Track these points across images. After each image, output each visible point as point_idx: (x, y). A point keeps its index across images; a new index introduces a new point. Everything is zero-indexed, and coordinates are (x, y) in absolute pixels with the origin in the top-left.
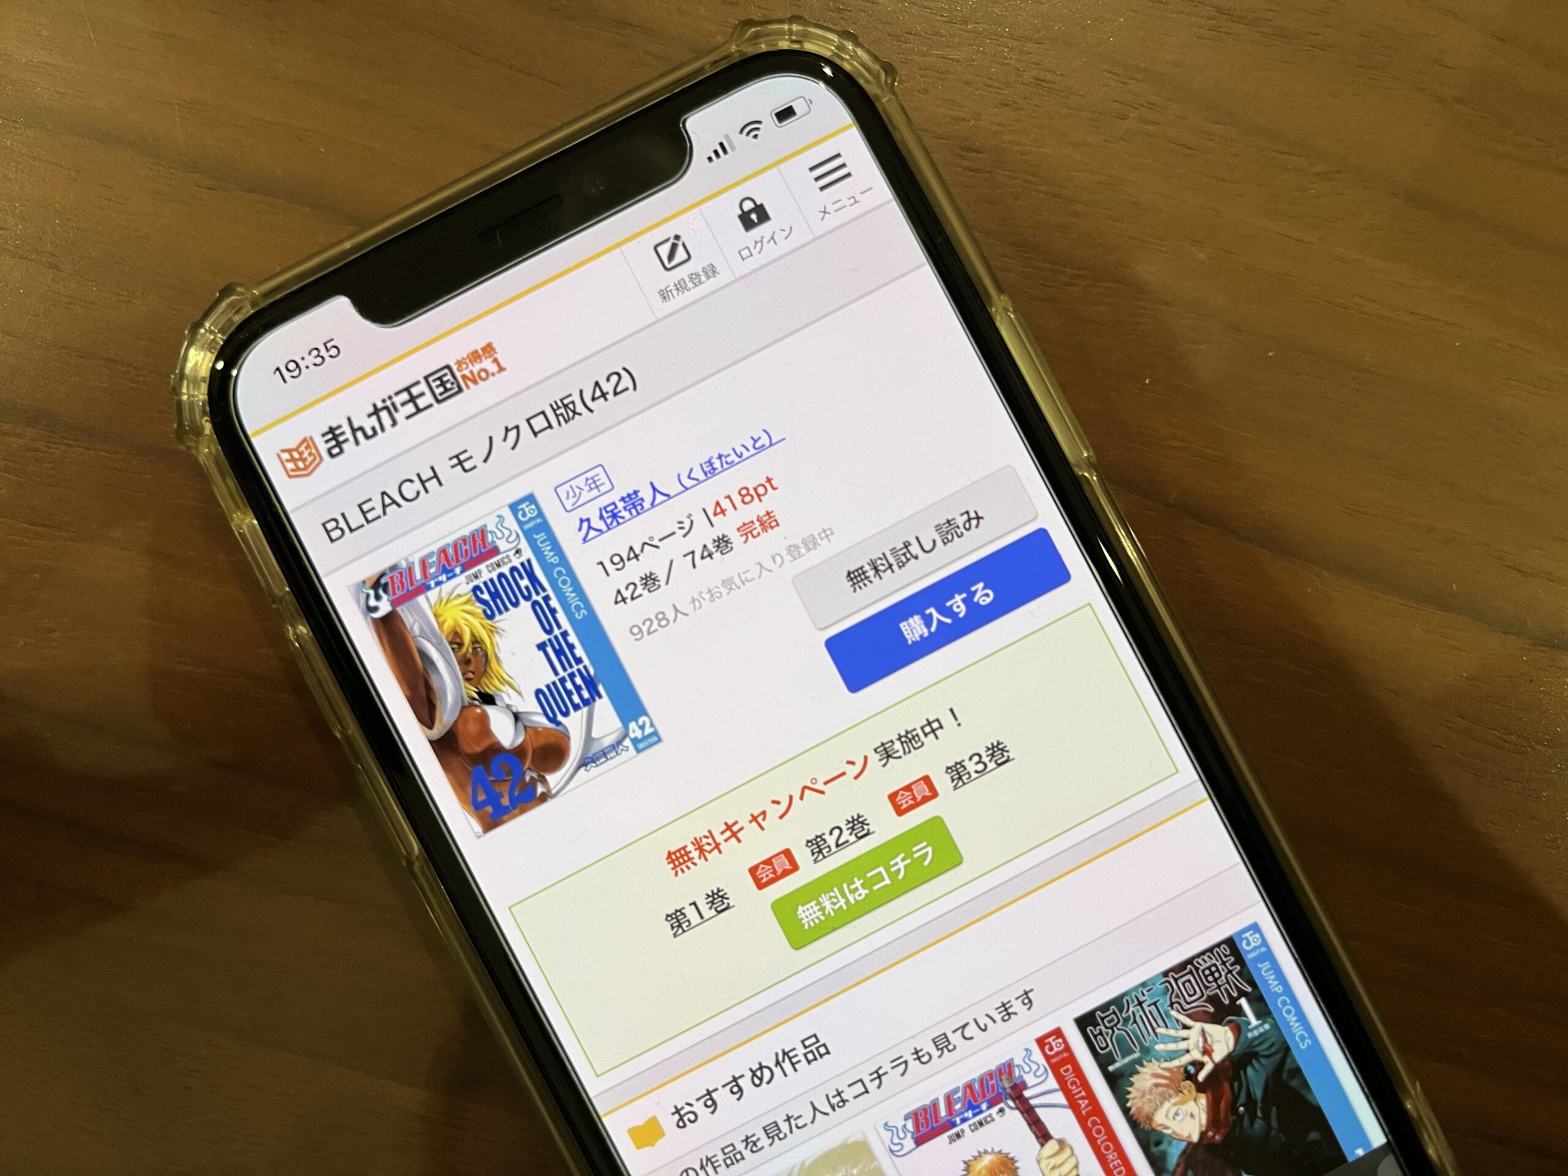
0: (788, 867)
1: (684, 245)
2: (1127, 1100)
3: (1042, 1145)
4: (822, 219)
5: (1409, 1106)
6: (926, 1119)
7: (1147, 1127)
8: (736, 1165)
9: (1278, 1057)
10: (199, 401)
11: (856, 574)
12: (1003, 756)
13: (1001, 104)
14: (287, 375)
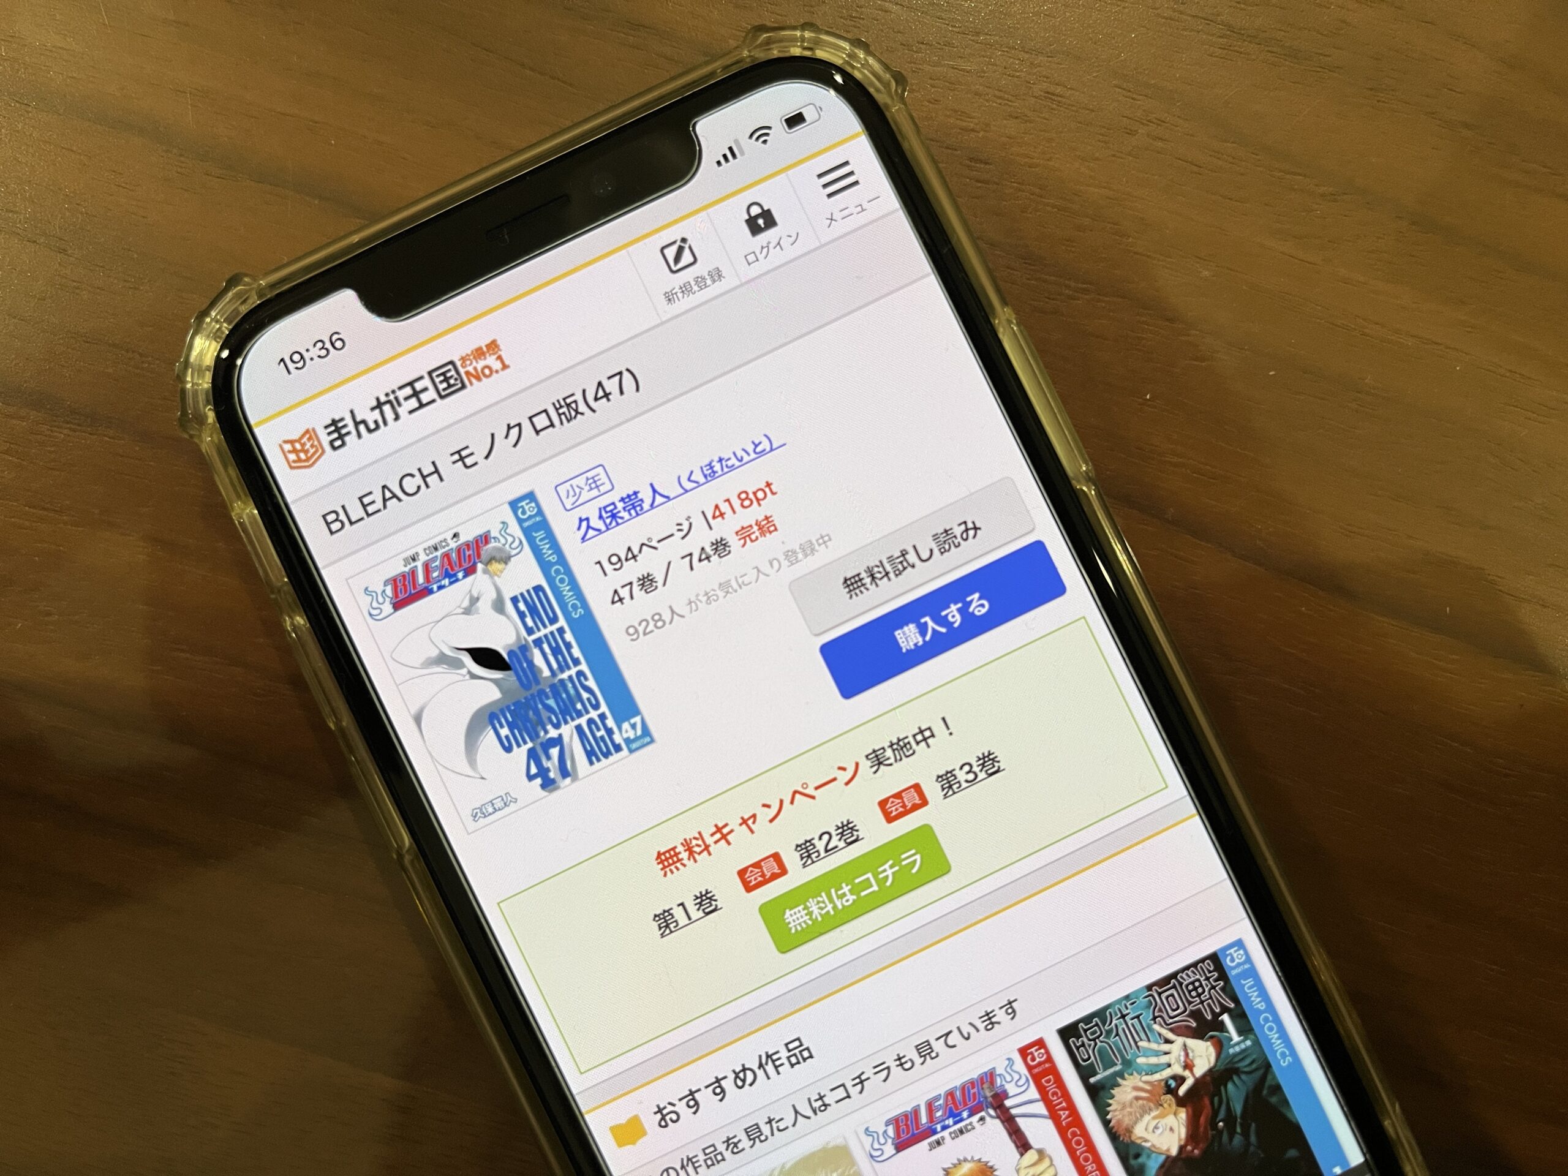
0: (777, 870)
1: (690, 248)
2: (1108, 1113)
3: (1022, 1155)
4: (829, 227)
5: (1387, 1126)
6: (907, 1125)
7: (1126, 1140)
8: (717, 1166)
9: (1258, 1075)
10: (202, 390)
11: (853, 580)
12: (994, 766)
13: (1011, 116)
14: (291, 366)
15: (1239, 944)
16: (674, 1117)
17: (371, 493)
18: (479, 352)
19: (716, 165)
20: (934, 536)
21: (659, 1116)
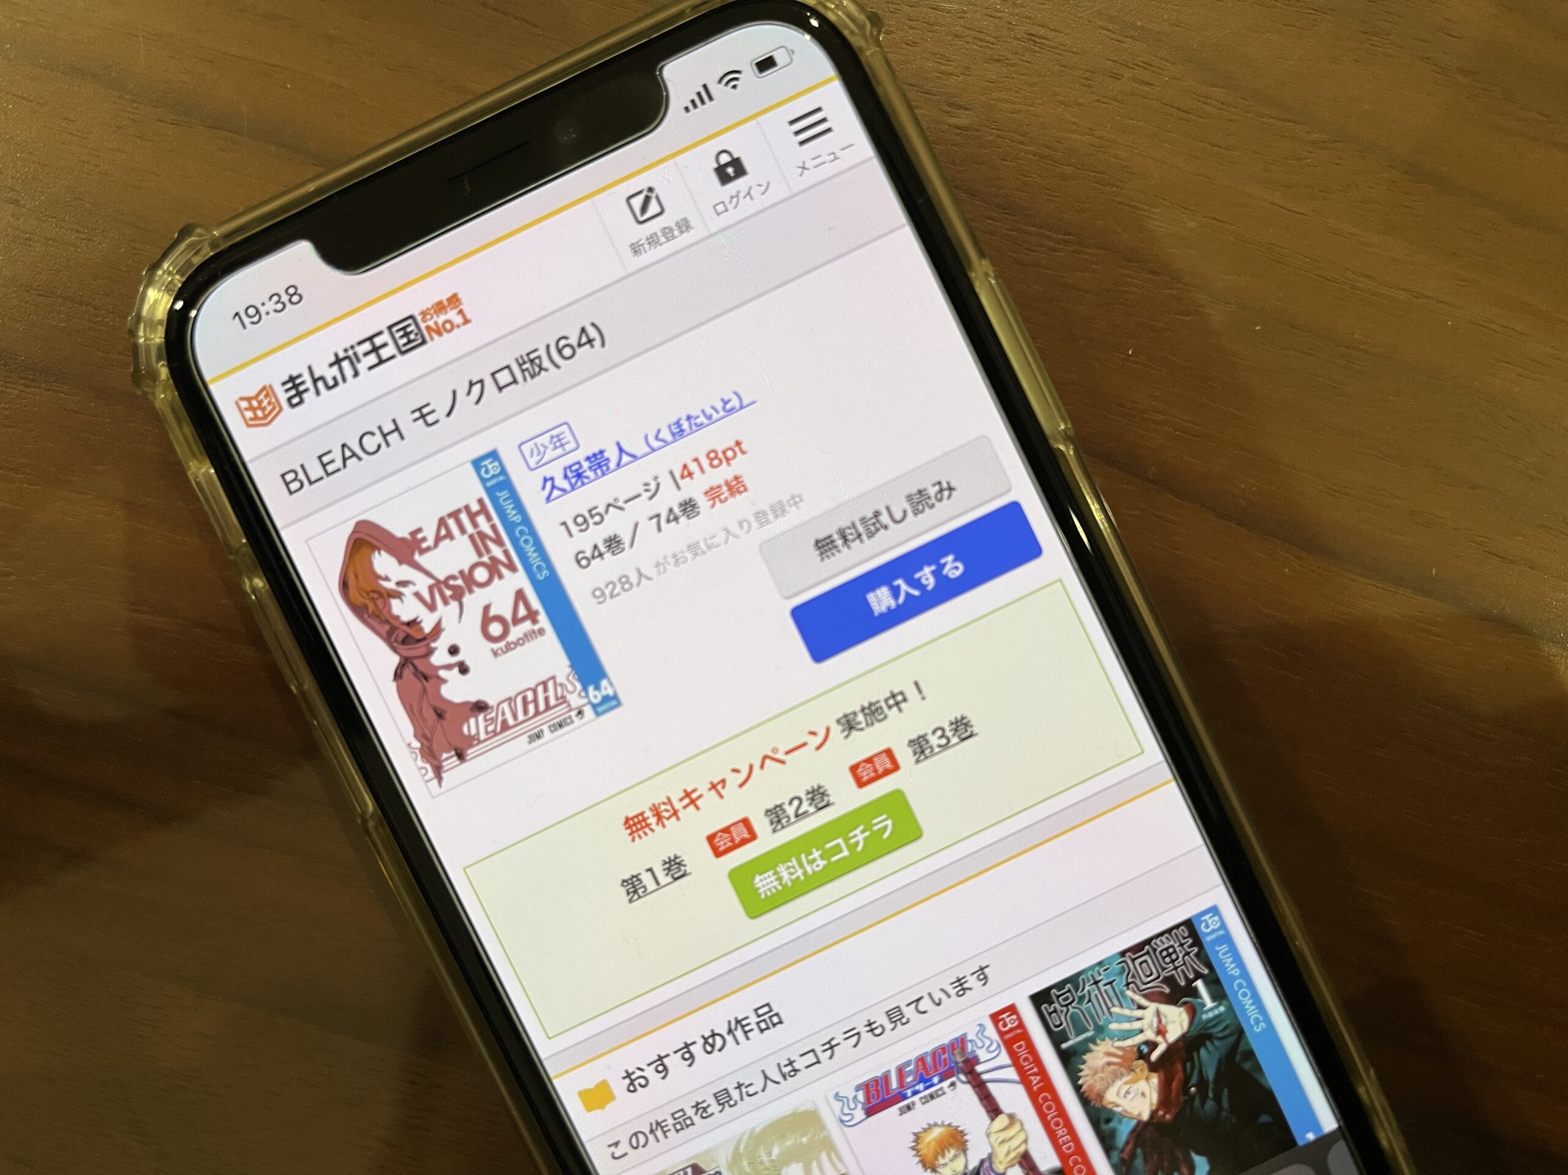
0: (746, 836)
1: (657, 198)
2: (1079, 1078)
3: (993, 1119)
4: (801, 175)
5: (1361, 1091)
6: (877, 1090)
7: (1098, 1105)
8: (686, 1131)
9: (1232, 1039)
10: (154, 345)
11: (823, 543)
12: (966, 731)
13: (991, 59)
14: (246, 320)
15: (1214, 910)
16: (643, 1082)
17: (329, 452)
18: (440, 306)
19: (683, 111)
20: (908, 496)
21: (627, 1081)
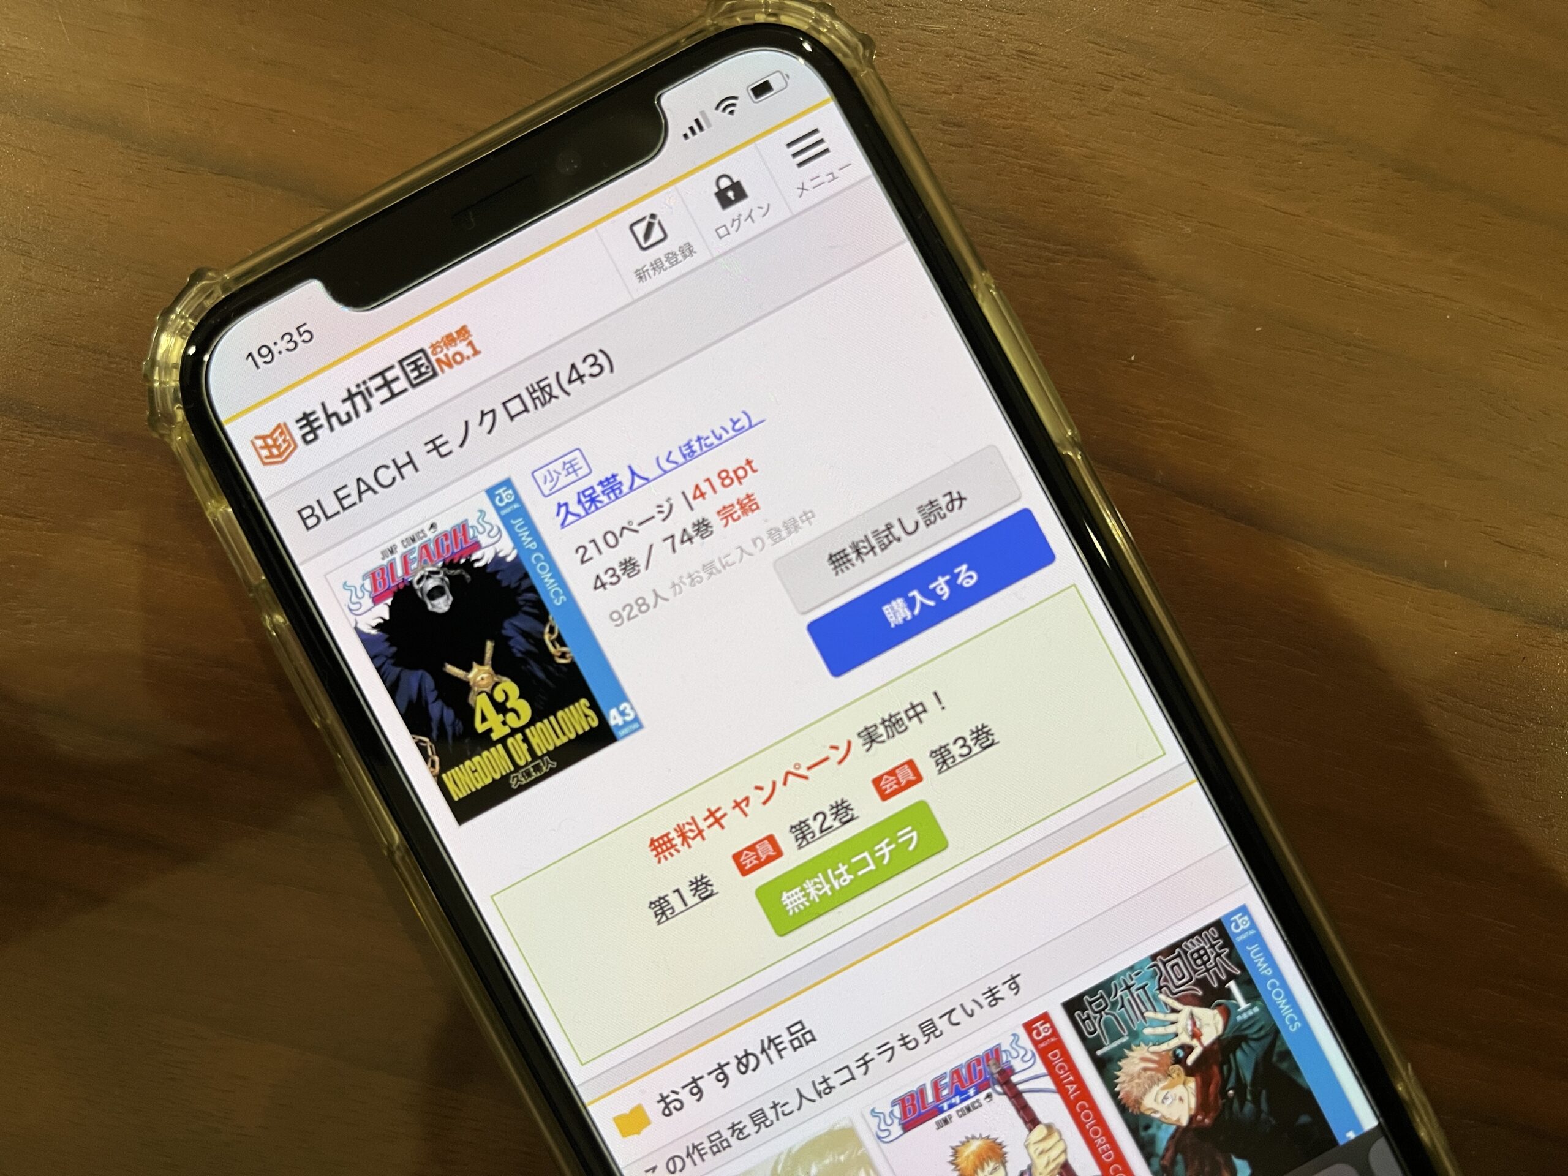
0: (772, 853)
1: (660, 224)
2: (1116, 1085)
3: (1030, 1130)
4: (800, 196)
5: (1400, 1089)
6: (913, 1105)
7: (1136, 1111)
8: (723, 1153)
9: (1267, 1041)
10: (169, 388)
11: (838, 557)
12: (988, 740)
13: (983, 77)
14: (259, 360)
15: (1244, 910)
16: (678, 1105)
17: (345, 486)
18: (449, 339)
19: (683, 138)
20: (919, 508)
21: (662, 1105)
